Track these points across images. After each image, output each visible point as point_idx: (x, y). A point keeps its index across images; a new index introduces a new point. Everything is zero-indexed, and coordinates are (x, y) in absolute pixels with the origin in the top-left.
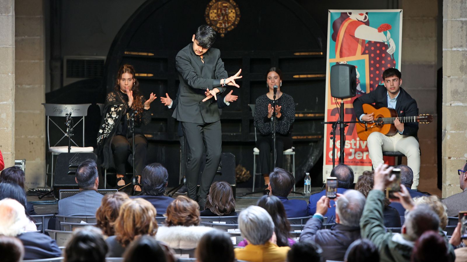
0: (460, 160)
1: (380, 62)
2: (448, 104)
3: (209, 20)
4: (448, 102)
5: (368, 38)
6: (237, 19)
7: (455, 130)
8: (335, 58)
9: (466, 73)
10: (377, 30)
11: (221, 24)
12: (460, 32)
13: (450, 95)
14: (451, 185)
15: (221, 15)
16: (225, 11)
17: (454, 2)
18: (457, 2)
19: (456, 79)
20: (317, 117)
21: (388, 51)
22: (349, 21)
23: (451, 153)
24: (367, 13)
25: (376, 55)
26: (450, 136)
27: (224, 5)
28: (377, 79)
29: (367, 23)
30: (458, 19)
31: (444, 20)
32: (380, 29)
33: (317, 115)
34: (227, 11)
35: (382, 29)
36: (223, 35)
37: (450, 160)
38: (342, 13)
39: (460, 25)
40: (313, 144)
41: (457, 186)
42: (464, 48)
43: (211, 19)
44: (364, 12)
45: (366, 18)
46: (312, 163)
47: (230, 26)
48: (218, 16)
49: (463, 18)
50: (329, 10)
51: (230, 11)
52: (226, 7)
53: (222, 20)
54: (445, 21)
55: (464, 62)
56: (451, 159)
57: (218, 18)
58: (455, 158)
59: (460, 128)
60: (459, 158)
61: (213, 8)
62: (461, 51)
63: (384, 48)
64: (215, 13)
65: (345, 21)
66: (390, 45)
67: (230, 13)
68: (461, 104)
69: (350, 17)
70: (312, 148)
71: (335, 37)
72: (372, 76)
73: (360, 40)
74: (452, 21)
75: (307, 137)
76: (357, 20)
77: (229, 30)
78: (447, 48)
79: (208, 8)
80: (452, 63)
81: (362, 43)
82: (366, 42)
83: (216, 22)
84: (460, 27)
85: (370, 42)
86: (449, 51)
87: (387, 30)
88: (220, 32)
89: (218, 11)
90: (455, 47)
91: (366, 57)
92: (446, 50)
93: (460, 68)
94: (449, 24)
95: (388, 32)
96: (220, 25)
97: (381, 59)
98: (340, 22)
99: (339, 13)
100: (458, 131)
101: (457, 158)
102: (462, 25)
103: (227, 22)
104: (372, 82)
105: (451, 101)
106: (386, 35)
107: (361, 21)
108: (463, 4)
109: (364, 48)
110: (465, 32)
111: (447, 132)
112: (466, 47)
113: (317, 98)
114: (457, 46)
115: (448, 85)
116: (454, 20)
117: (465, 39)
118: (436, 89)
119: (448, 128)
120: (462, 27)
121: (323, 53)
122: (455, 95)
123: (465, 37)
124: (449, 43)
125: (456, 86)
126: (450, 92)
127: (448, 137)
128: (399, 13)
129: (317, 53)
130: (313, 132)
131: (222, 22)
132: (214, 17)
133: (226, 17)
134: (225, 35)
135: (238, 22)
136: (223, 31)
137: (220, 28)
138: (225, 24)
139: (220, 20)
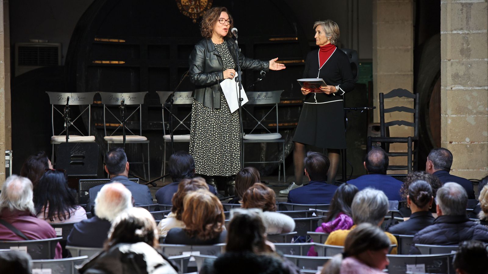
0: (461, 144)
2: (449, 88)
3: (180, 5)
4: (449, 86)
6: (209, 4)
7: (456, 115)
9: (466, 57)
11: (193, 9)
12: (460, 15)
13: (451, 79)
14: (453, 170)
19: (457, 62)
20: (293, 103)
23: (452, 138)
26: (451, 120)
30: (458, 2)
31: (442, 2)
33: (293, 102)
36: (195, 21)
37: (452, 145)
39: (460, 7)
40: (288, 131)
41: (458, 170)
42: (464, 30)
43: (183, 4)
46: (288, 151)
47: (203, 11)
48: (190, 1)
53: (194, 5)
55: (464, 45)
56: (453, 143)
57: (190, 4)
58: (457, 143)
59: (461, 113)
60: (460, 142)
62: (461, 34)
68: (462, 88)
70: (287, 135)
74: (452, 3)
77: (201, 15)
78: (447, 31)
80: (452, 47)
83: (188, 7)
84: (460, 9)
86: (449, 34)
88: (192, 17)
90: (455, 30)
92: (447, 33)
93: (460, 51)
94: (449, 7)
96: (192, 11)
100: (459, 115)
101: (458, 143)
102: (462, 7)
103: (199, 7)
105: (452, 85)
110: (465, 15)
111: (447, 116)
112: (467, 30)
113: (292, 85)
114: (458, 28)
115: (449, 68)
116: (454, 2)
117: (466, 22)
118: (412, 73)
119: (449, 112)
120: (462, 10)
121: (298, 38)
122: (456, 79)
123: (465, 19)
124: (449, 26)
125: (457, 69)
126: (451, 76)
127: (449, 121)
129: (293, 39)
130: (289, 119)
131: (194, 7)
132: (186, 2)
133: (198, 2)
134: (197, 21)
135: (210, 7)
136: (195, 17)
137: (192, 14)
138: (197, 9)
139: (192, 5)
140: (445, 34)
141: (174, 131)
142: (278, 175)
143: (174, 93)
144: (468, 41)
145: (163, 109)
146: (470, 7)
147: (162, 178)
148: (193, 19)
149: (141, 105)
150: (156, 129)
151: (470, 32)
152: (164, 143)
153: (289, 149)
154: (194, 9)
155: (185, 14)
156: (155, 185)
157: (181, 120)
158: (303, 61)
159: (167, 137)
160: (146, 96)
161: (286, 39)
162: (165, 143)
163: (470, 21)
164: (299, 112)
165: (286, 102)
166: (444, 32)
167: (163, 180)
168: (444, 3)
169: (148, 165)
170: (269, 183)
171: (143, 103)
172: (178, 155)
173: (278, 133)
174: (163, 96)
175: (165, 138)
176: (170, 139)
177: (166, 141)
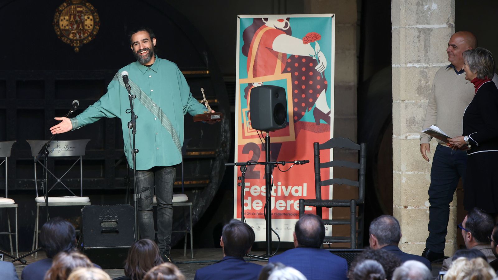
0: (419, 210)
1: (306, 82)
2: (403, 137)
3: (58, 30)
4: (403, 135)
5: (290, 52)
6: (96, 28)
7: (412, 171)
8: (247, 78)
9: (425, 97)
10: (302, 41)
11: (74, 34)
12: (417, 43)
13: (405, 124)
14: (409, 243)
15: (75, 22)
16: (80, 18)
17: (409, 4)
18: (411, 4)
19: (413, 104)
20: (203, 155)
21: (316, 68)
22: (265, 30)
23: (407, 201)
24: (288, 19)
25: (301, 74)
26: (406, 178)
27: (78, 9)
28: (303, 105)
29: (289, 32)
30: (413, 27)
31: (393, 27)
32: (306, 39)
33: (203, 153)
34: (83, 18)
35: (309, 39)
36: (77, 49)
37: (407, 210)
38: (255, 19)
39: (417, 33)
40: (197, 191)
41: (416, 243)
42: (422, 63)
43: (62, 28)
44: (284, 17)
45: (286, 25)
46: (197, 217)
47: (87, 37)
48: (71, 24)
49: (420, 24)
50: (237, 15)
51: (86, 17)
52: (81, 12)
53: (76, 29)
55: (422, 82)
56: (408, 208)
57: (70, 27)
58: (413, 208)
60: (417, 207)
61: (64, 15)
62: (418, 68)
63: (311, 65)
64: (67, 20)
65: (259, 29)
66: (319, 60)
67: (86, 20)
69: (266, 24)
70: (196, 196)
71: (246, 50)
72: (296, 100)
73: (279, 55)
74: (406, 28)
76: (275, 28)
77: (85, 42)
78: (400, 64)
79: (57, 14)
80: (406, 84)
81: (282, 57)
82: (288, 57)
83: (68, 32)
84: (416, 36)
85: (292, 57)
86: (403, 67)
87: (315, 40)
88: (73, 45)
89: (70, 18)
90: (410, 62)
91: (288, 76)
92: (400, 66)
93: (417, 90)
94: (402, 33)
95: (316, 42)
96: (74, 36)
97: (308, 78)
98: (254, 31)
99: (252, 18)
100: (416, 172)
101: (415, 208)
102: (418, 34)
103: (82, 32)
104: (296, 109)
105: (406, 133)
106: (314, 48)
107: (281, 29)
108: (420, 7)
109: (286, 64)
110: (422, 43)
111: (401, 173)
112: (425, 63)
113: (202, 131)
114: (413, 60)
115: (403, 111)
116: (409, 27)
117: (424, 52)
118: (356, 117)
119: (403, 167)
120: (419, 37)
121: (210, 72)
122: (412, 125)
123: (423, 49)
124: (402, 56)
125: (413, 113)
126: (405, 120)
127: (404, 180)
128: (330, 19)
129: (202, 72)
130: (197, 175)
131: (76, 32)
132: (66, 25)
133: (81, 25)
134: (79, 49)
135: (97, 31)
136: (77, 44)
137: (74, 40)
138: (80, 34)
139: (74, 29)
140: (398, 67)
141: (48, 191)
143: (49, 142)
144: (426, 77)
145: (35, 164)
146: (430, 34)
147: (34, 253)
149: (6, 158)
150: (26, 188)
151: (429, 65)
152: (36, 206)
153: (198, 215)
154: (76, 34)
155: (65, 41)
156: (25, 262)
157: (59, 178)
158: (216, 101)
159: (41, 199)
160: (13, 146)
161: (194, 72)
162: (38, 207)
163: (429, 51)
164: (211, 166)
165: (194, 153)
166: (397, 66)
167: (34, 255)
168: (396, 28)
169: (15, 235)
171: (9, 155)
172: (55, 223)
173: (183, 194)
174: (36, 146)
175: (38, 201)
176: (45, 201)
177: (39, 205)
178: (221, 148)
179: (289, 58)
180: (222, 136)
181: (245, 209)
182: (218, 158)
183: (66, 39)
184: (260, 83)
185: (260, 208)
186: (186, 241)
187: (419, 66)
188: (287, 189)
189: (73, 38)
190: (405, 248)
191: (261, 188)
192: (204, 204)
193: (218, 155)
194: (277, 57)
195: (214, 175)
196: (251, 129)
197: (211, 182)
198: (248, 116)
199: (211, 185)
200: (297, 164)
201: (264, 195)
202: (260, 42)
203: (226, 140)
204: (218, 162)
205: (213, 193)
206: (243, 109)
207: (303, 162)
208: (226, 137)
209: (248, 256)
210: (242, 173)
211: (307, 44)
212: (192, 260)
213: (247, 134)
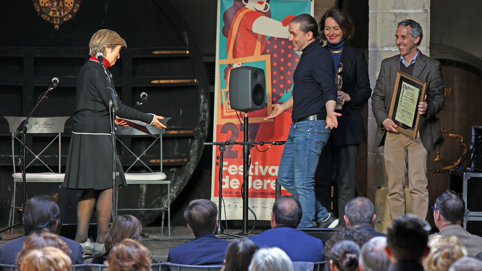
1: (285, 64)
3: (38, 7)
5: (269, 34)
6: (76, 6)
8: (227, 59)
10: (281, 23)
11: (54, 12)
12: (393, 27)
20: (182, 134)
22: (245, 11)
23: (381, 182)
24: (268, 2)
25: (280, 55)
26: (380, 160)
28: (282, 86)
29: (268, 15)
30: (390, 11)
31: (370, 12)
32: (285, 22)
33: (182, 132)
35: (288, 22)
37: (381, 191)
38: (235, 1)
39: (393, 18)
40: (175, 169)
43: (42, 5)
45: (266, 7)
46: (174, 195)
47: (67, 15)
48: (51, 1)
49: (396, 9)
53: (56, 7)
54: (372, 13)
56: (381, 189)
57: (50, 5)
63: (290, 47)
65: (239, 11)
69: (246, 6)
70: (174, 175)
71: (226, 32)
72: (275, 82)
73: (259, 36)
74: (383, 13)
75: (169, 161)
76: (256, 11)
77: (65, 19)
78: (376, 48)
81: (262, 39)
82: (267, 39)
83: (48, 9)
84: (393, 21)
85: (272, 38)
86: (380, 51)
88: (53, 22)
90: (387, 46)
91: (267, 58)
92: (376, 49)
94: (379, 17)
96: (54, 14)
97: (287, 60)
98: (234, 12)
102: (395, 19)
103: (62, 10)
107: (261, 12)
109: (265, 45)
111: (376, 154)
113: (181, 110)
114: (389, 44)
116: (386, 11)
120: (395, 21)
121: (189, 52)
124: (379, 40)
127: (378, 161)
128: (309, 2)
129: (183, 52)
130: (176, 154)
131: (56, 9)
132: (46, 2)
133: (61, 3)
134: (59, 27)
135: (77, 9)
136: (57, 21)
137: (54, 18)
138: (60, 12)
139: (54, 6)
140: (374, 51)
141: (26, 168)
142: (161, 225)
143: (28, 119)
145: (13, 140)
147: (10, 228)
148: (55, 24)
152: (14, 183)
153: (175, 192)
154: (56, 11)
155: (45, 18)
156: (1, 237)
157: (37, 154)
158: (195, 80)
159: (18, 176)
161: (174, 52)
162: (15, 183)
164: (189, 145)
165: (173, 131)
167: (10, 231)
168: (374, 13)
170: (150, 237)
173: (161, 173)
174: (14, 123)
175: (15, 177)
176: (22, 178)
177: (16, 181)
178: (199, 127)
179: (269, 40)
180: (201, 116)
181: (222, 188)
182: (196, 137)
183: (46, 16)
184: (240, 63)
185: (237, 187)
186: (163, 218)
187: (395, 50)
188: (264, 168)
189: (53, 15)
190: (378, 227)
191: (238, 167)
192: (182, 183)
193: (197, 135)
194: (257, 39)
195: (192, 154)
196: (230, 109)
197: (189, 160)
198: (227, 96)
199: (189, 163)
200: (275, 144)
201: (242, 174)
202: (240, 24)
203: (204, 120)
204: (196, 141)
205: (191, 171)
206: (222, 90)
207: (281, 143)
208: (204, 116)
209: (225, 234)
210: (221, 153)
211: (286, 26)
212: (170, 238)
213: (226, 114)
